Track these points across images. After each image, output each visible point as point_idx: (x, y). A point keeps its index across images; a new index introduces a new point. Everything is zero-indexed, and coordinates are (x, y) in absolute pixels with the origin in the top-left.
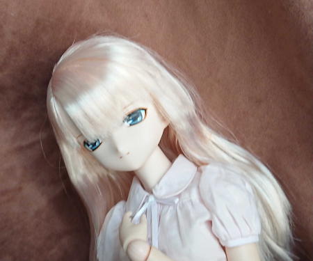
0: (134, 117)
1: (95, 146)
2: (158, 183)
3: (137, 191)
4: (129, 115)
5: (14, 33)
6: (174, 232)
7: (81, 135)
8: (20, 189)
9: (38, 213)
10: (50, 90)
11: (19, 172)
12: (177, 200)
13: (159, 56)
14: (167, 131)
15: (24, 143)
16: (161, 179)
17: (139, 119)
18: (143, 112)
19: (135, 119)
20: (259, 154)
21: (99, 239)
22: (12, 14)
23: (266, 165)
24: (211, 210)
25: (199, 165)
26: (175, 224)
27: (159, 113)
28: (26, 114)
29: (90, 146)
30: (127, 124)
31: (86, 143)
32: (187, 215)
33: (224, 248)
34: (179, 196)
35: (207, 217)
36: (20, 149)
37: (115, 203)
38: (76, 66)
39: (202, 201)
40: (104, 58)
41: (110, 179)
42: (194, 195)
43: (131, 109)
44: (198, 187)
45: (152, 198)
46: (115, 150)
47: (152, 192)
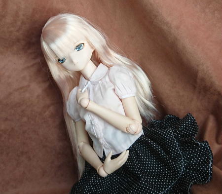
0: (79, 47)
1: (63, 61)
2: (92, 76)
3: (83, 80)
4: (77, 47)
5: (24, 15)
6: (99, 94)
7: (57, 56)
8: (29, 86)
9: (38, 96)
10: (42, 38)
11: (28, 78)
12: (100, 82)
13: (88, 21)
14: (94, 53)
15: (29, 65)
16: (93, 74)
17: (81, 48)
18: (83, 45)
19: (79, 48)
20: (136, 61)
21: (67, 104)
22: (23, 7)
23: (139, 66)
24: (114, 84)
25: (109, 67)
26: (100, 91)
27: (90, 45)
28: (29, 51)
29: (61, 61)
30: (76, 50)
31: (59, 60)
32: (104, 87)
33: (121, 100)
34: (101, 80)
35: (113, 87)
36: (28, 67)
37: (73, 88)
38: (53, 27)
39: (111, 81)
40: (64, 23)
41: (70, 77)
42: (107, 79)
43: (77, 44)
44: (109, 76)
45: (89, 83)
46: (72, 62)
47: (89, 80)
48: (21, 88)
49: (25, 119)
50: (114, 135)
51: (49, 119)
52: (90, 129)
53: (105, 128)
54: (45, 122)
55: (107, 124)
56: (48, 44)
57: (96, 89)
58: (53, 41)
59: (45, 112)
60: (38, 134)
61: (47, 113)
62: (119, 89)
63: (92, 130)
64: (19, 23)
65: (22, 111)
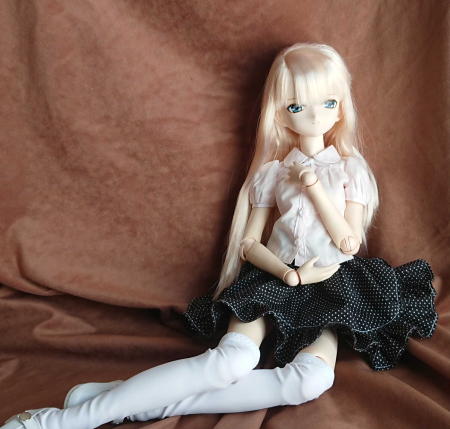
1: (297, 110)
2: (318, 154)
4: (328, 101)
7: (294, 99)
8: (198, 124)
9: (204, 147)
15: (213, 94)
16: (320, 152)
17: (332, 106)
18: (335, 104)
19: (330, 105)
24: (351, 176)
26: (327, 177)
30: (325, 105)
31: (292, 106)
32: (336, 174)
33: (346, 202)
36: (208, 97)
42: (342, 166)
45: (312, 161)
46: (312, 116)
47: (312, 157)
48: (186, 121)
49: (165, 170)
50: (323, 241)
51: (205, 189)
52: (291, 219)
53: (313, 227)
54: (194, 189)
55: (318, 224)
56: (293, 75)
57: (322, 172)
58: (305, 72)
59: (203, 175)
60: (171, 203)
61: (206, 179)
62: (356, 187)
63: (293, 222)
64: (247, 23)
65: (167, 156)
